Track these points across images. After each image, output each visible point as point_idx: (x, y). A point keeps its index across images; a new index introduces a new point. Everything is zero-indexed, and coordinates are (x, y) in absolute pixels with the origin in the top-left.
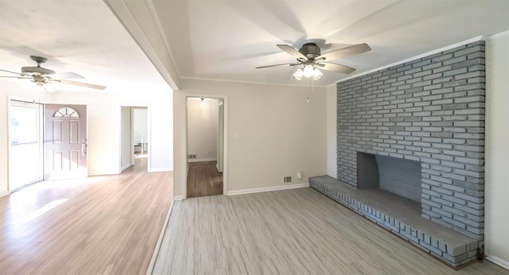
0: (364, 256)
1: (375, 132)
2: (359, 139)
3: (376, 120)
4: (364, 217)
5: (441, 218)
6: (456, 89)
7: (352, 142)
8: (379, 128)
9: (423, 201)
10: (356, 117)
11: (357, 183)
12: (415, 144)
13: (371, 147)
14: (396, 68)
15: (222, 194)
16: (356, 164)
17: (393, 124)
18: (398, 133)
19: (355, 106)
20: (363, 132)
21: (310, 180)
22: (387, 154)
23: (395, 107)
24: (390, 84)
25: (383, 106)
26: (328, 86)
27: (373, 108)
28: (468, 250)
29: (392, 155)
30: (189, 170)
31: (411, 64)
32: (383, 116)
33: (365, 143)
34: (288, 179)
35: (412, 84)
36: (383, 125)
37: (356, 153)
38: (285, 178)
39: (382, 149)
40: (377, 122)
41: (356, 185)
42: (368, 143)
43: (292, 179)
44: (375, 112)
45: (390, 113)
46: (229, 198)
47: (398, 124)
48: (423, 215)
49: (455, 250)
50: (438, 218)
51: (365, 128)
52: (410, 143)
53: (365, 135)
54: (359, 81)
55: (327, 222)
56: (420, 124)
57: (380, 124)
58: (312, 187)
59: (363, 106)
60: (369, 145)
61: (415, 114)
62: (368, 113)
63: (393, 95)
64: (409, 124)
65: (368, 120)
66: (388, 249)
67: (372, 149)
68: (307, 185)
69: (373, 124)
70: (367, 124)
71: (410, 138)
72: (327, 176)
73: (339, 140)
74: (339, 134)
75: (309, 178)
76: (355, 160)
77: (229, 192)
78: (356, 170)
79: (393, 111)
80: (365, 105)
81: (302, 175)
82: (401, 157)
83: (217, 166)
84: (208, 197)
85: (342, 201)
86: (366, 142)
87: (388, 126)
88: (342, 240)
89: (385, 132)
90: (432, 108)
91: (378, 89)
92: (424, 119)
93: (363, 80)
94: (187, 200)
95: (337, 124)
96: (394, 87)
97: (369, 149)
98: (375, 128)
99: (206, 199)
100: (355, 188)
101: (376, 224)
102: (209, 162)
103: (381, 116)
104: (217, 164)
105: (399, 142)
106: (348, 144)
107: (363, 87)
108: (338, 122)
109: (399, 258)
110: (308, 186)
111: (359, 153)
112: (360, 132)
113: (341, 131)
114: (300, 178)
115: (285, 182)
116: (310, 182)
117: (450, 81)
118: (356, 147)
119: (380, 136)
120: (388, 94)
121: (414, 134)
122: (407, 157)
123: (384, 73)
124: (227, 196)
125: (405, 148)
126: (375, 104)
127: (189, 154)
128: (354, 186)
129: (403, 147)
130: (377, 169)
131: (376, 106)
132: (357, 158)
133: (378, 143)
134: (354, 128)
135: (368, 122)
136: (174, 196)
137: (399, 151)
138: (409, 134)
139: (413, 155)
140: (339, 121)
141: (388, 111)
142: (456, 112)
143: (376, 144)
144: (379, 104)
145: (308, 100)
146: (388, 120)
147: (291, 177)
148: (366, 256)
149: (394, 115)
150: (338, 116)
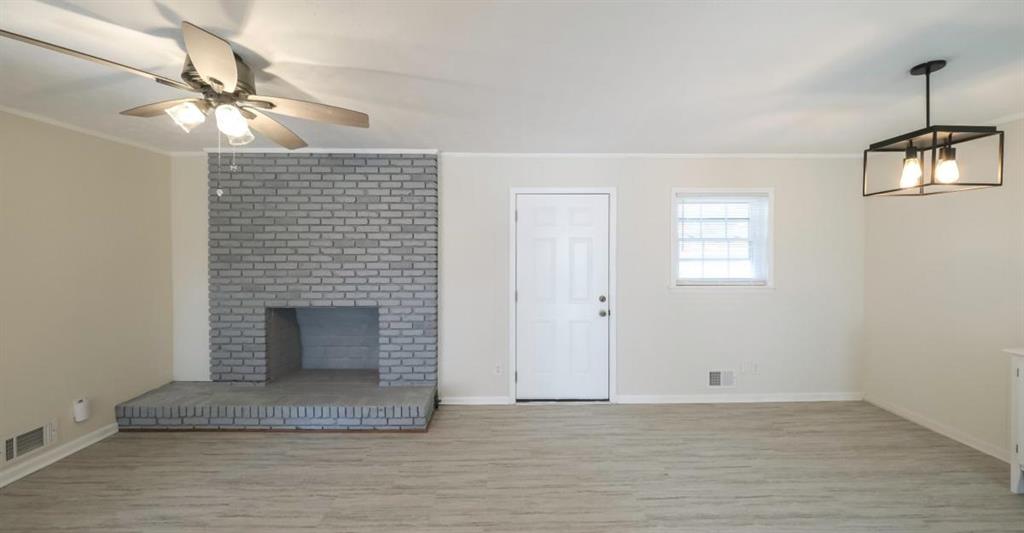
0: (335, 490)
1: (306, 266)
2: (271, 281)
3: (306, 243)
4: (298, 430)
5: (401, 377)
6: (416, 206)
7: (253, 289)
8: (313, 258)
9: (381, 363)
10: (264, 236)
11: (267, 373)
12: (371, 280)
13: (298, 295)
14: (343, 158)
16: (263, 333)
17: (338, 251)
18: (346, 266)
19: (261, 213)
20: (279, 266)
21: (121, 412)
22: (327, 303)
23: (341, 222)
24: (333, 182)
25: (320, 218)
26: (174, 154)
27: (301, 221)
29: (337, 303)
31: (366, 158)
32: (321, 236)
33: (284, 288)
34: (28, 442)
35: (365, 189)
36: (321, 253)
37: (263, 311)
38: (9, 443)
39: (320, 295)
40: (310, 246)
41: (264, 378)
42: (291, 288)
43: (46, 432)
44: (306, 229)
45: (333, 231)
47: (346, 251)
48: (382, 384)
49: (425, 407)
50: (398, 379)
51: (284, 258)
52: (364, 280)
53: (284, 273)
54: (272, 162)
55: (230, 482)
56: (377, 251)
57: (316, 251)
58: (128, 430)
59: (279, 214)
60: (293, 291)
61: (370, 236)
62: (291, 228)
63: (339, 203)
64: (363, 251)
65: (290, 244)
66: (356, 457)
67: (299, 298)
68: (112, 428)
69: (300, 251)
70: (288, 251)
71: (364, 273)
72: (172, 383)
73: (215, 288)
74: (215, 273)
75: (117, 408)
76: (263, 325)
78: (264, 347)
79: (337, 229)
80: (284, 213)
81: (92, 408)
82: (351, 303)
86: (287, 285)
87: (329, 255)
88: (283, 493)
89: (324, 266)
90: (390, 229)
91: (310, 187)
92: (383, 243)
93: (279, 162)
95: (210, 252)
96: (340, 188)
97: (291, 299)
98: (306, 258)
100: (262, 385)
101: (323, 431)
103: (317, 236)
105: (348, 281)
106: (241, 295)
107: (280, 177)
108: (212, 247)
109: (375, 459)
110: (115, 431)
111: (269, 310)
112: (272, 266)
113: (219, 266)
115: (11, 455)
116: (120, 418)
117: (409, 195)
118: (262, 299)
119: (315, 273)
120: (330, 199)
121: (369, 266)
122: (361, 303)
123: (323, 161)
125: (357, 289)
126: (304, 214)
128: (258, 382)
129: (353, 288)
130: (299, 335)
131: (308, 217)
132: (266, 322)
133: (310, 285)
134: (259, 259)
135: (291, 248)
137: (348, 295)
138: (362, 266)
139: (367, 298)
140: (214, 244)
141: (330, 229)
142: (416, 236)
143: (308, 287)
144: (312, 214)
146: (329, 244)
147: (40, 430)
148: (337, 488)
149: (340, 236)
150: (211, 232)
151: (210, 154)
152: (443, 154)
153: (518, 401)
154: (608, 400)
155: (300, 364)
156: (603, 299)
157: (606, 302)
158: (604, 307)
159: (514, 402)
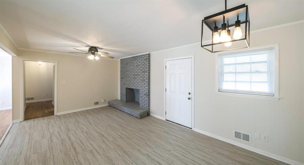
1: (130, 80)
2: (126, 82)
4: (124, 112)
7: (124, 84)
8: (131, 78)
9: (140, 102)
10: (125, 74)
11: (126, 100)
12: (138, 83)
14: (135, 57)
15: (54, 115)
17: (134, 77)
18: (135, 80)
19: (125, 70)
24: (134, 62)
26: (118, 60)
28: (144, 113)
30: (26, 107)
34: (97, 103)
35: (138, 63)
37: (125, 88)
38: (95, 103)
39: (132, 86)
41: (125, 101)
43: (99, 103)
44: (130, 72)
46: (59, 116)
48: (140, 107)
49: (140, 113)
51: (128, 78)
53: (128, 81)
56: (139, 77)
58: (110, 106)
59: (127, 69)
61: (138, 74)
64: (137, 77)
67: (129, 86)
72: (118, 100)
73: (121, 83)
74: (121, 81)
75: (109, 102)
76: (125, 91)
77: (58, 113)
78: (125, 95)
79: (134, 72)
81: (105, 101)
83: (53, 103)
84: (42, 118)
85: (119, 108)
86: (128, 83)
89: (132, 80)
91: (131, 64)
94: (25, 121)
95: (120, 77)
99: (41, 119)
102: (45, 101)
103: (132, 74)
104: (53, 102)
105: (135, 83)
110: (108, 105)
111: (127, 88)
112: (126, 80)
114: (103, 102)
115: (95, 105)
116: (109, 103)
118: (126, 86)
120: (133, 66)
122: (137, 88)
123: (132, 58)
124: (57, 115)
125: (136, 85)
127: (26, 97)
130: (134, 94)
131: (130, 70)
134: (125, 78)
135: (129, 76)
136: (13, 120)
138: (137, 80)
140: (121, 75)
143: (130, 84)
145: (93, 68)
147: (98, 102)
150: (121, 73)
151: (121, 59)
152: (151, 53)
153: (166, 120)
154: (191, 129)
155: (135, 100)
156: (189, 94)
157: (191, 94)
158: (190, 96)
159: (165, 120)
